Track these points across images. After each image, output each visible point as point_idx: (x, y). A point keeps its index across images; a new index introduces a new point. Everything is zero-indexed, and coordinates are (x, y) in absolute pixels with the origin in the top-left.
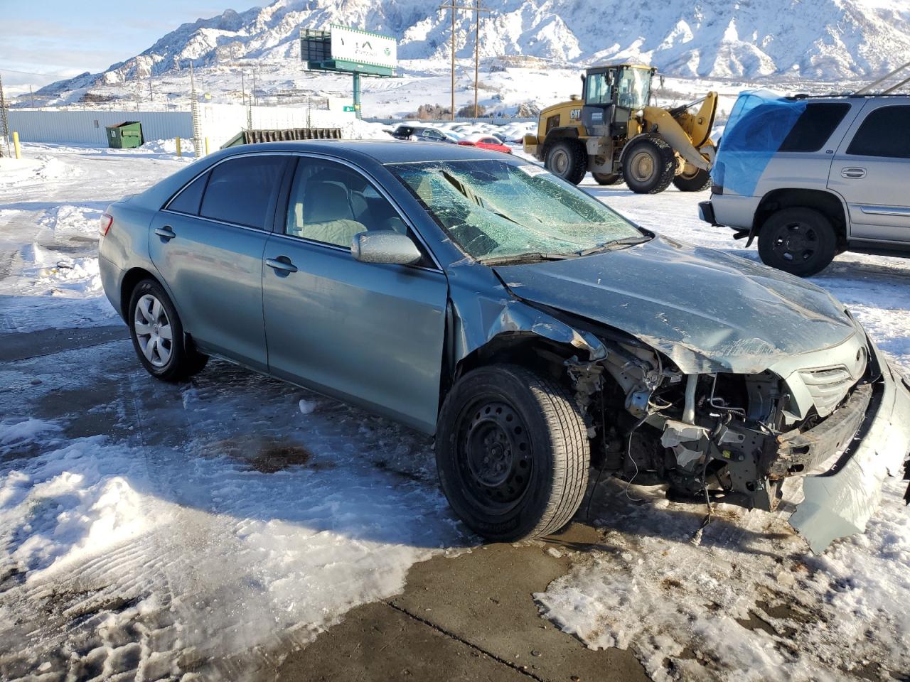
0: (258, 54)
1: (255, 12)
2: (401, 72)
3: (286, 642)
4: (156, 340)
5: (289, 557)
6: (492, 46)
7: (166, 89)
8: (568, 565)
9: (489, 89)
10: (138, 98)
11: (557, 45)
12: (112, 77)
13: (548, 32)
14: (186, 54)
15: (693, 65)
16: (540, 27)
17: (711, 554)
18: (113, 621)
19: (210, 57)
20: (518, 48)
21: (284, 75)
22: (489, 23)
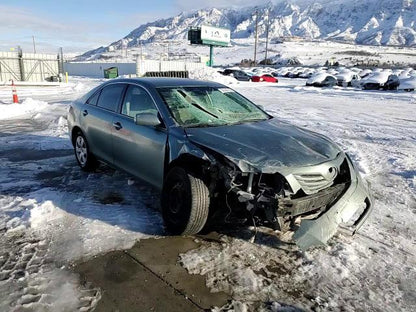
0: (172, 37)
1: (171, 19)
2: (233, 44)
3: (82, 258)
4: (82, 154)
5: (97, 232)
6: (277, 32)
7: (133, 53)
8: (199, 245)
9: (275, 51)
10: (121, 57)
11: (309, 31)
12: (112, 48)
13: (305, 24)
14: (142, 38)
15: (378, 40)
16: (301, 23)
17: (260, 248)
18: (29, 245)
19: (152, 39)
20: (290, 32)
21: (183, 46)
22: (276, 21)
